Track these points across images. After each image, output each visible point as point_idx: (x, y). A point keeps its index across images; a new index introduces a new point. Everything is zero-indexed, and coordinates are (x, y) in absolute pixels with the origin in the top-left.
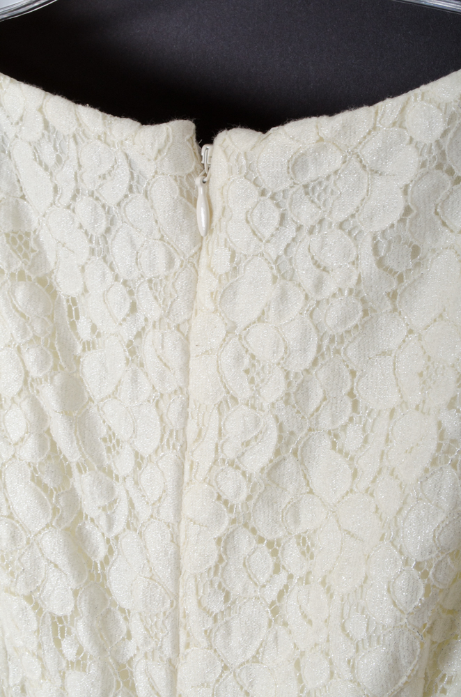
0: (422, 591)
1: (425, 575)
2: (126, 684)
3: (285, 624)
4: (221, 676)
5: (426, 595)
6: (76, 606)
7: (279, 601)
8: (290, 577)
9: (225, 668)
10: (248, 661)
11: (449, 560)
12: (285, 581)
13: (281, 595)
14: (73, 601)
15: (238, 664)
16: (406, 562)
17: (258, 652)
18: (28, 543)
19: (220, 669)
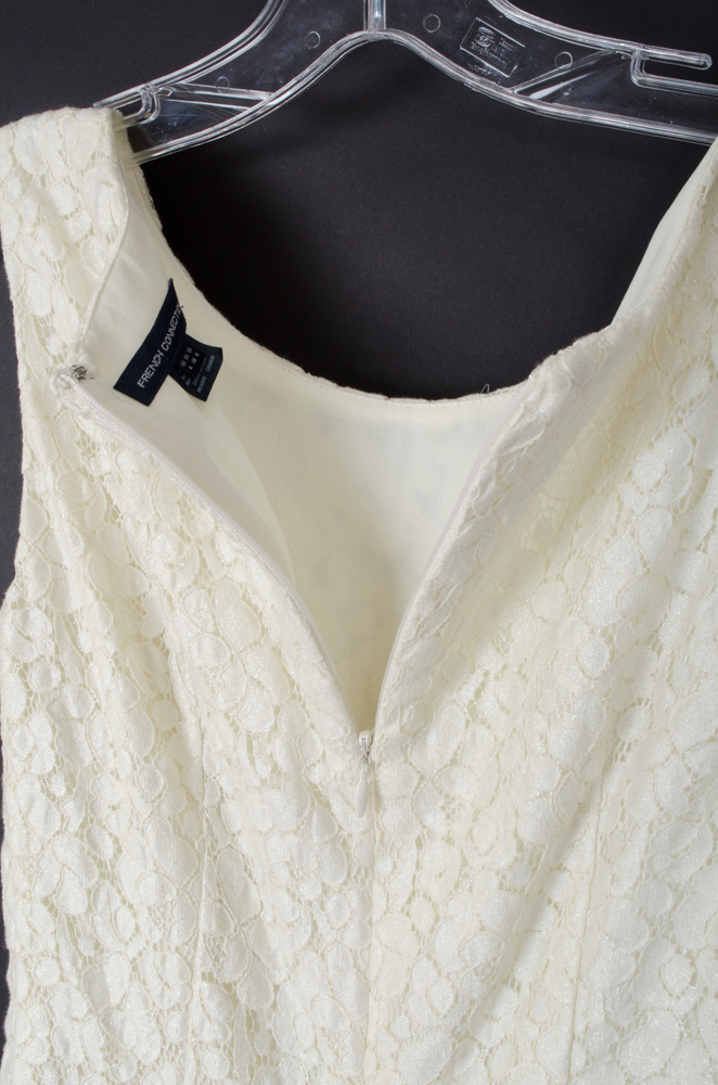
0: (608, 656)
1: (610, 640)
2: (320, 802)
3: (483, 722)
4: (418, 787)
5: (611, 660)
6: (276, 723)
7: (476, 699)
8: (486, 674)
9: (422, 778)
10: (446, 766)
11: (630, 624)
12: (481, 679)
13: (478, 694)
14: (274, 718)
15: (435, 772)
16: (592, 632)
17: (456, 754)
18: (231, 660)
19: (416, 781)
